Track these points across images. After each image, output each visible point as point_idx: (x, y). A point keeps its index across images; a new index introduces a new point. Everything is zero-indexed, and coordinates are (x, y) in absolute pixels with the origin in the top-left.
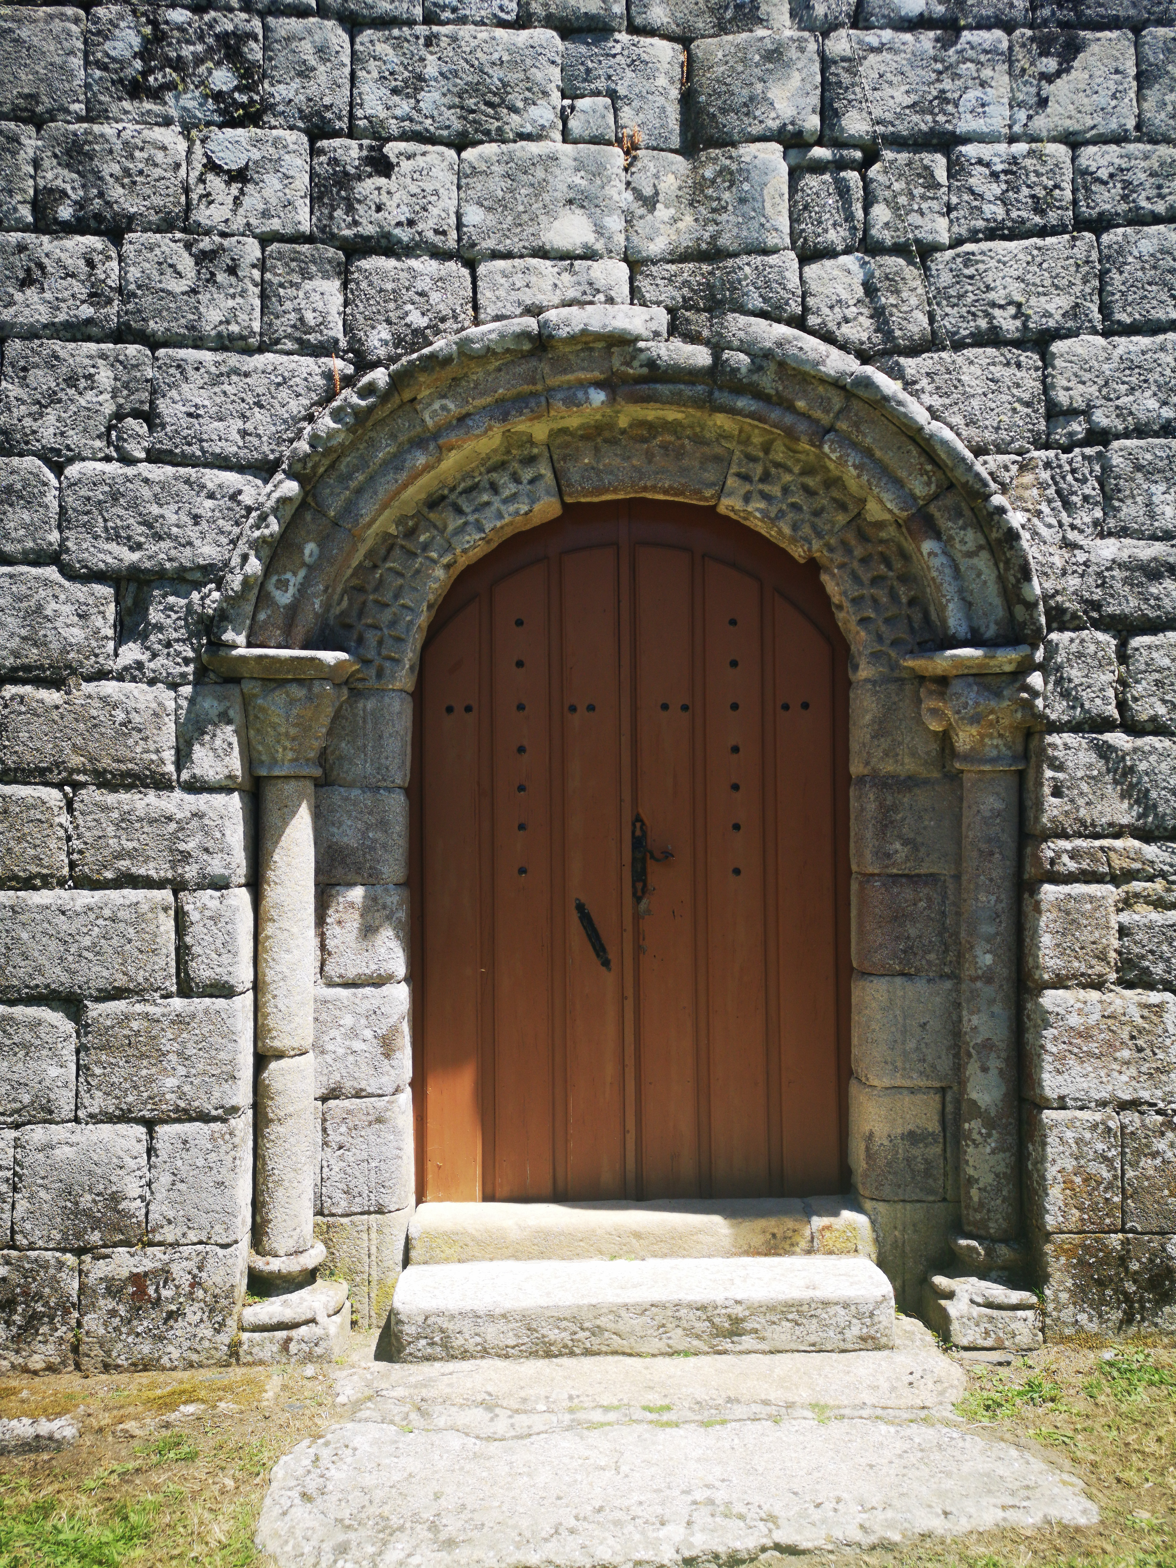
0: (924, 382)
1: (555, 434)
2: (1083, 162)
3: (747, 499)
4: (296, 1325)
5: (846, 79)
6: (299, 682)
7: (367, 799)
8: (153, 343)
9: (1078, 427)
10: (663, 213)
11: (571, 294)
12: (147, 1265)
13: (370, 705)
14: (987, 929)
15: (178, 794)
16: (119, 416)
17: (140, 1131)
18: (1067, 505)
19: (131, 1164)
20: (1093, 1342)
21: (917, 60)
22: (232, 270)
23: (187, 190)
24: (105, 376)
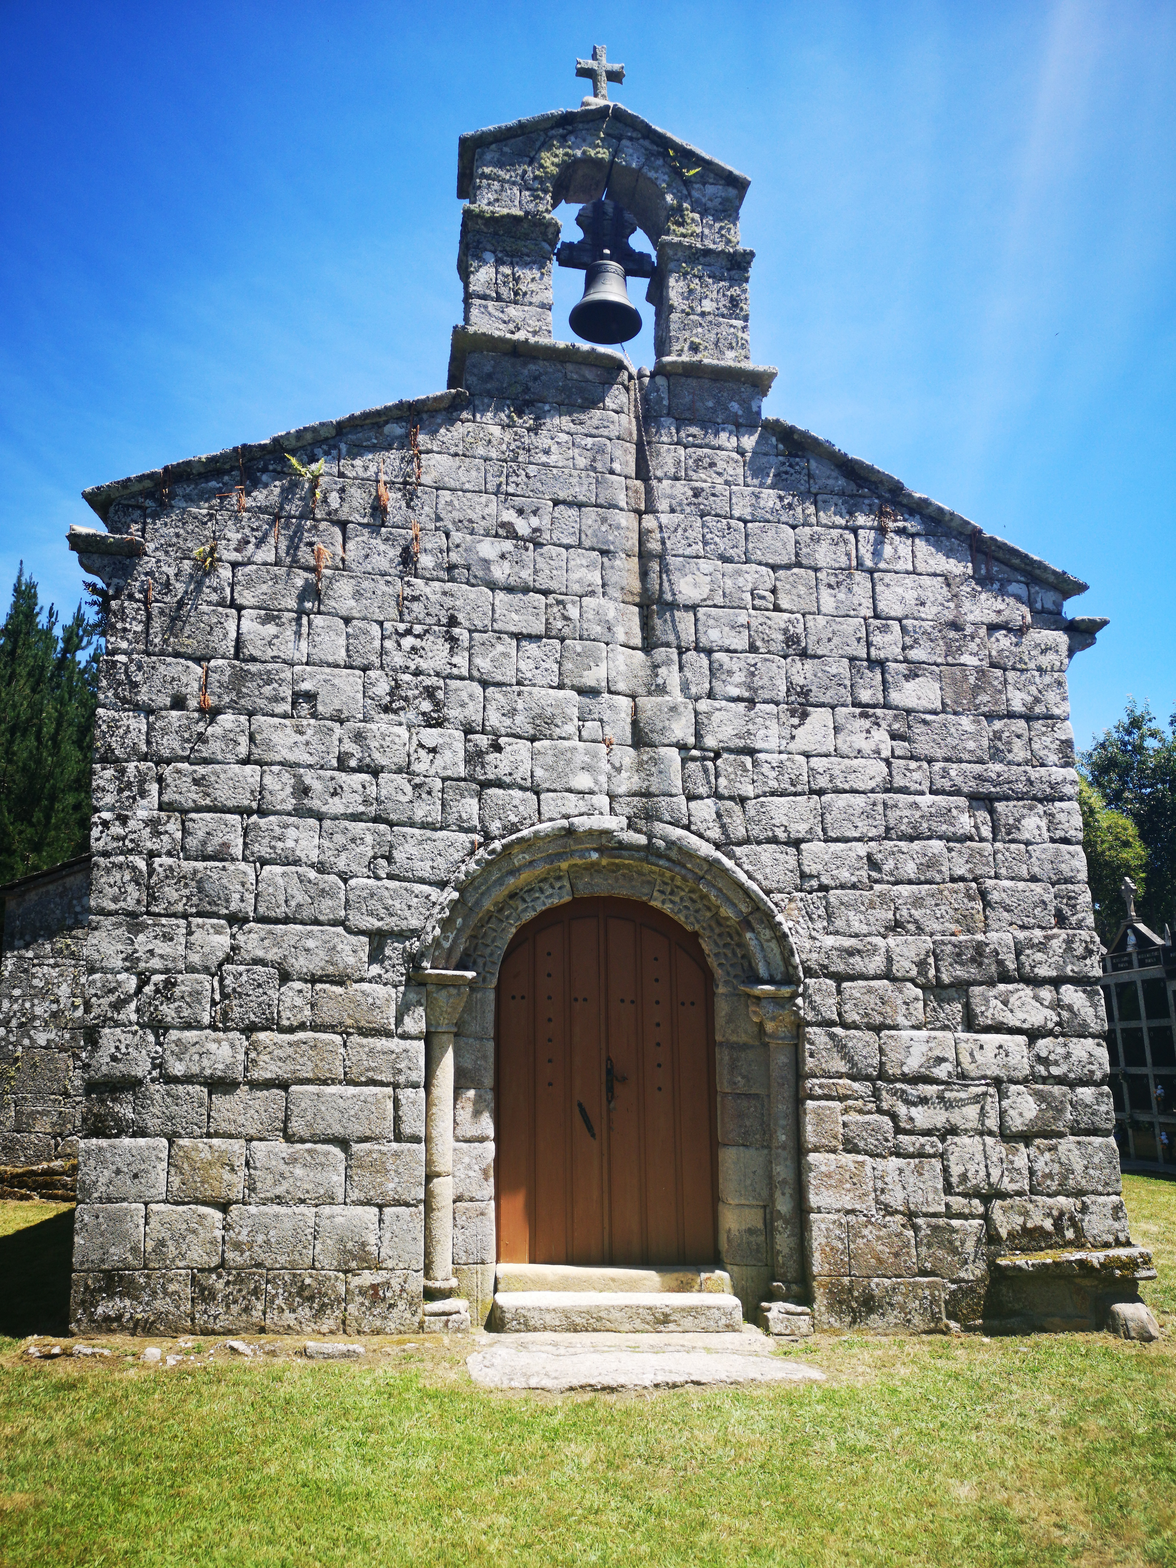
0: (744, 859)
1: (570, 866)
2: (812, 765)
3: (663, 902)
4: (450, 1314)
5: (706, 721)
6: (454, 986)
7: (477, 1044)
8: (391, 824)
9: (814, 883)
10: (624, 774)
11: (583, 810)
12: (379, 1280)
13: (479, 995)
14: (783, 1122)
15: (396, 1039)
16: (375, 857)
17: (376, 1210)
18: (811, 919)
19: (371, 1227)
20: (837, 1333)
21: (737, 715)
22: (429, 793)
23: (409, 755)
24: (369, 839)
